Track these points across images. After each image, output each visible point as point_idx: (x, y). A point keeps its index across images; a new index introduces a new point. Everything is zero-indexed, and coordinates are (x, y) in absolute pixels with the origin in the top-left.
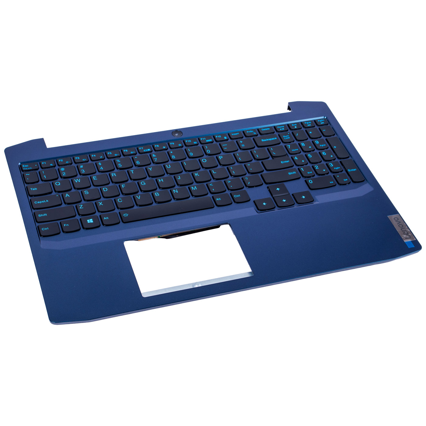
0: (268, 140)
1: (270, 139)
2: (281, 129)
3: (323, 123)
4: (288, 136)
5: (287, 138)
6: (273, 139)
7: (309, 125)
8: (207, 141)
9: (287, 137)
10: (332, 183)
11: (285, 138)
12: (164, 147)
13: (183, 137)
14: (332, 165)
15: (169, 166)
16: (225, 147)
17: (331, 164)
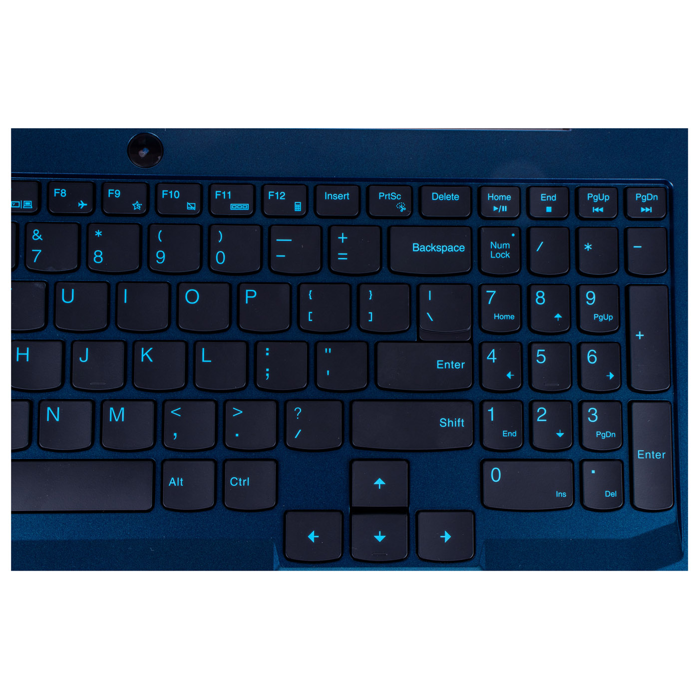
0: (433, 248)
1: (441, 249)
2: (495, 208)
3: (647, 210)
4: (507, 245)
5: (501, 255)
6: (451, 249)
7: (597, 210)
8: (234, 207)
9: (501, 251)
10: (561, 498)
11: (495, 251)
12: (82, 204)
13: (160, 168)
14: (593, 418)
15: (68, 297)
16: (283, 247)
17: (593, 411)
